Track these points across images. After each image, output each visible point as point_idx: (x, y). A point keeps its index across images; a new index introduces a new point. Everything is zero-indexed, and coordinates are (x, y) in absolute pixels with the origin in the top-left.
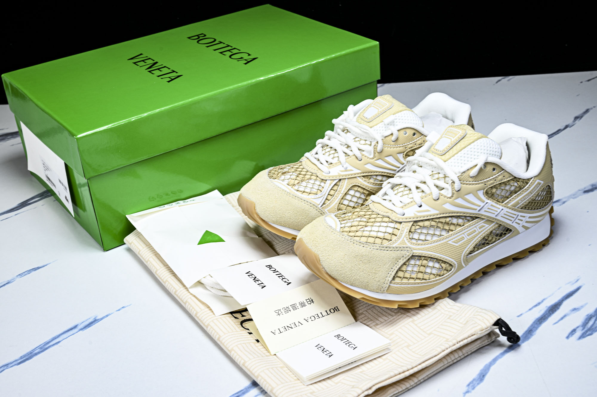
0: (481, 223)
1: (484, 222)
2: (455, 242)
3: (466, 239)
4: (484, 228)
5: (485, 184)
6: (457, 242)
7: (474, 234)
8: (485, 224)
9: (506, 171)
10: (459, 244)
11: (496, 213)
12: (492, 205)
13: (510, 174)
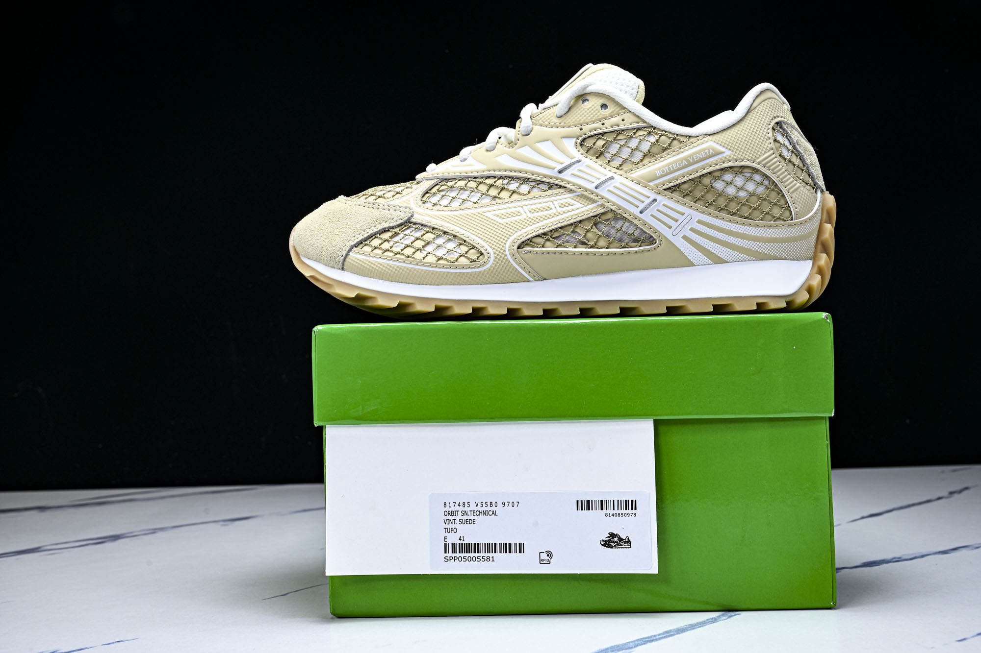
0: (566, 198)
1: (574, 196)
2: (498, 216)
3: (524, 216)
4: (570, 208)
5: (581, 129)
6: (503, 216)
7: (545, 213)
8: (573, 202)
9: (630, 112)
10: (504, 220)
11: (597, 182)
12: (588, 166)
13: (638, 117)
